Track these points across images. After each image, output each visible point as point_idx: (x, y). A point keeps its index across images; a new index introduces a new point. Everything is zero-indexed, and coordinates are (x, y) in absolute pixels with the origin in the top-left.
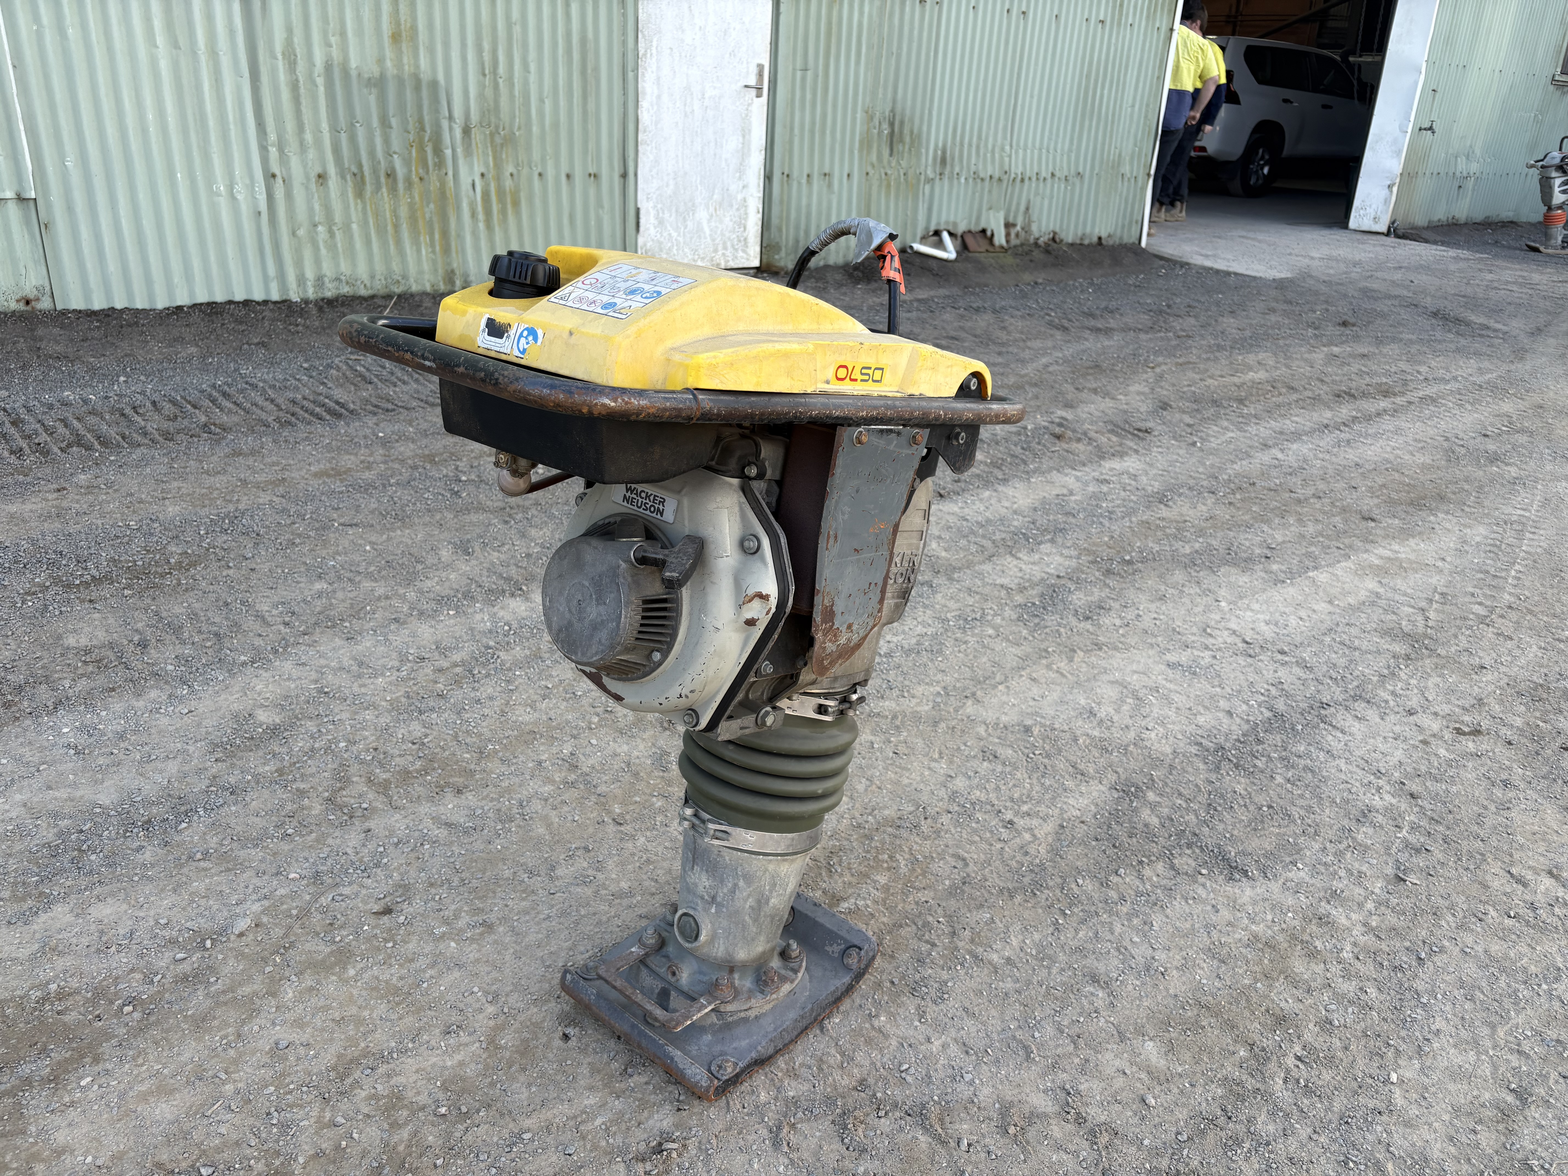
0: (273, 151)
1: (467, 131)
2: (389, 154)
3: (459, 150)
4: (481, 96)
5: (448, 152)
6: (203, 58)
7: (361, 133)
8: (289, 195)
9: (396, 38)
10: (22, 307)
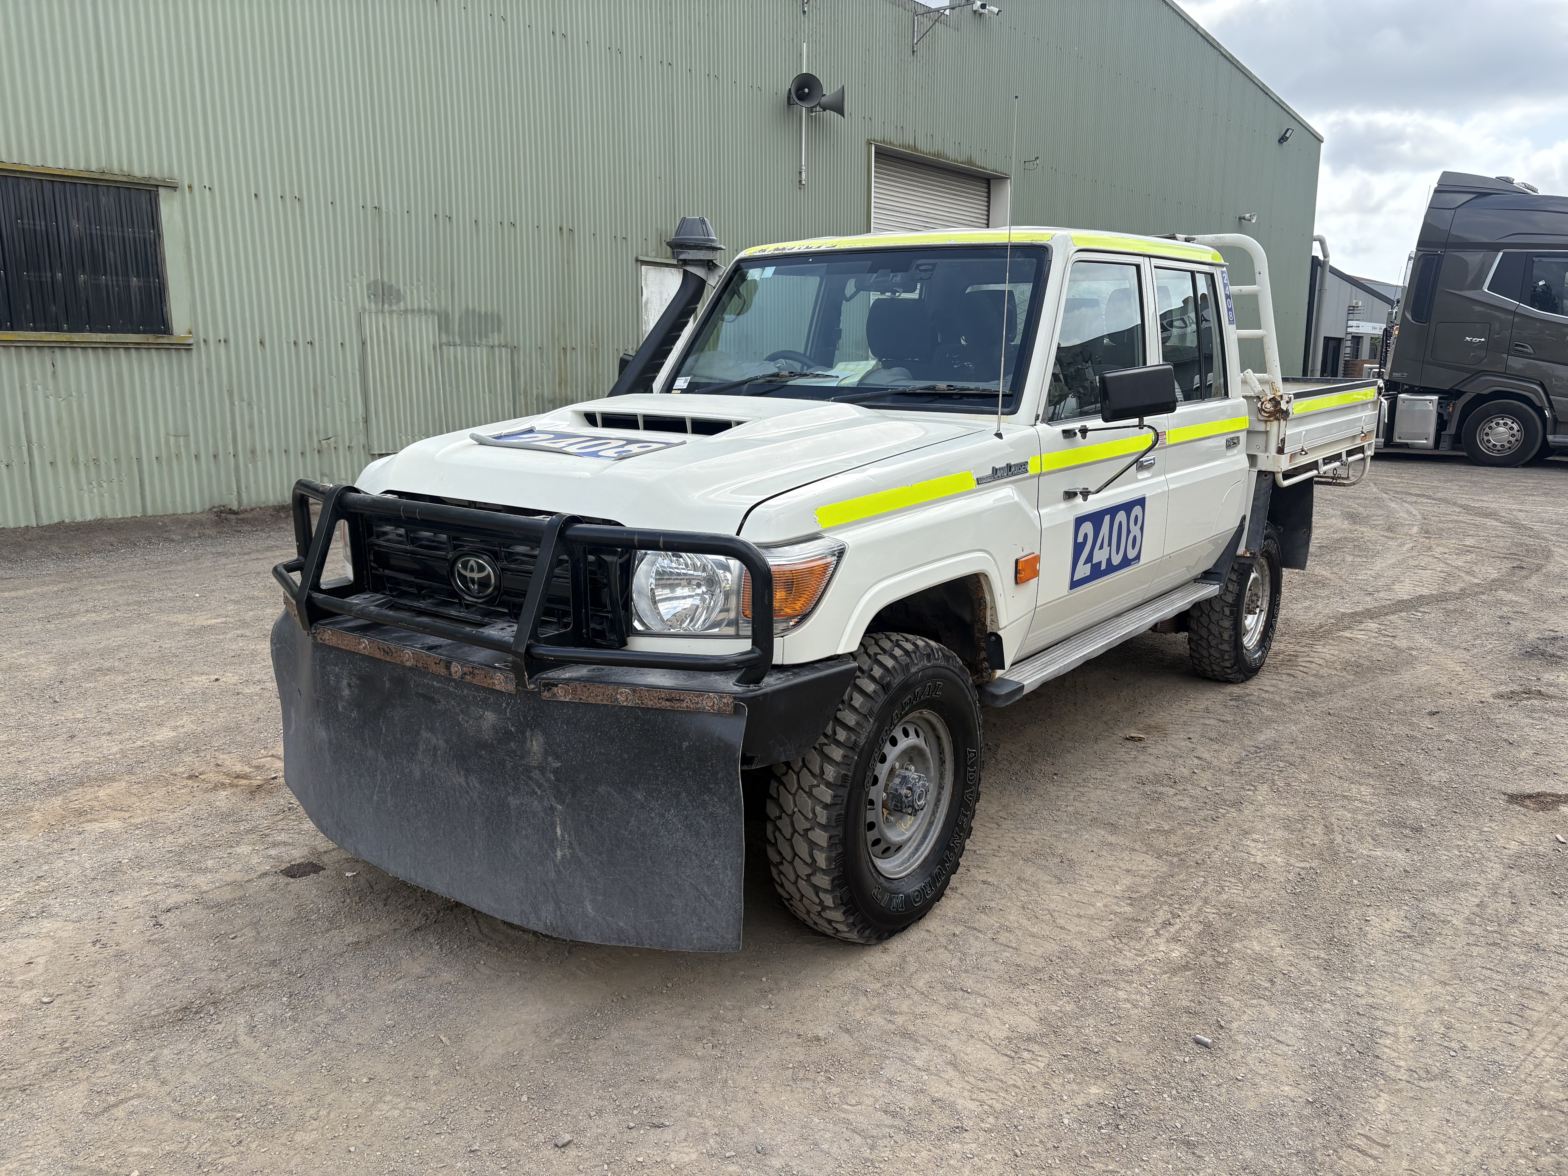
9: (560, 384)
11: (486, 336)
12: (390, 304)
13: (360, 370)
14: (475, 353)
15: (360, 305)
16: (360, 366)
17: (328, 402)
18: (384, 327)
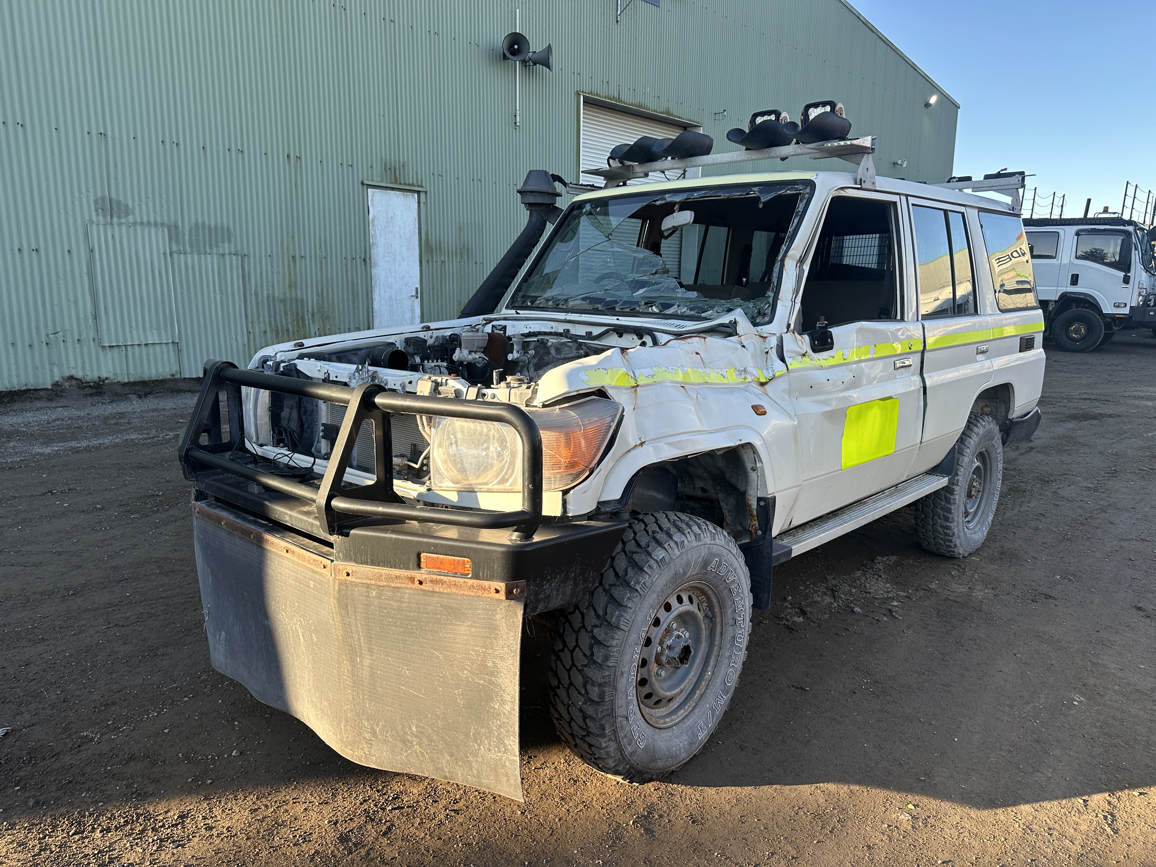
0: (250, 324)
1: (313, 315)
2: (287, 324)
3: (311, 321)
4: (318, 303)
5: (307, 322)
6: (230, 296)
7: (278, 317)
8: (254, 339)
9: (290, 286)
10: (171, 377)
11: (217, 246)
12: (119, 218)
13: (88, 274)
14: (206, 259)
15: (87, 218)
16: (88, 270)
17: (56, 301)
18: (113, 237)
